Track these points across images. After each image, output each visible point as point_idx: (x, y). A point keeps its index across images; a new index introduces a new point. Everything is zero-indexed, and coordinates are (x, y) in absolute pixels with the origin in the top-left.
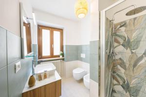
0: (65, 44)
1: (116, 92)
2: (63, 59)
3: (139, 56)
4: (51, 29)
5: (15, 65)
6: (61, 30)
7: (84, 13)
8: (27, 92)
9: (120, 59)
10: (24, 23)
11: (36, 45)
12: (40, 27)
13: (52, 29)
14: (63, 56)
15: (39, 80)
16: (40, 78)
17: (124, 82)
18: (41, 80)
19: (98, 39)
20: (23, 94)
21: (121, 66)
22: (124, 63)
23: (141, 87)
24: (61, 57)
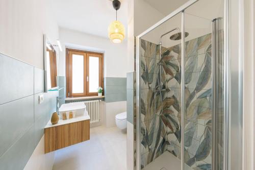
0: (105, 76)
1: (169, 144)
2: (103, 99)
3: (192, 91)
4: (85, 54)
5: (39, 97)
6: (101, 55)
7: (119, 39)
8: (50, 128)
9: (173, 97)
10: (48, 50)
11: (64, 77)
12: (70, 52)
13: (87, 54)
14: (103, 95)
15: (64, 119)
16: (65, 117)
17: (178, 129)
18: (66, 119)
19: (133, 71)
20: (45, 129)
21: (174, 106)
22: (177, 102)
23: (193, 133)
24: (100, 95)
